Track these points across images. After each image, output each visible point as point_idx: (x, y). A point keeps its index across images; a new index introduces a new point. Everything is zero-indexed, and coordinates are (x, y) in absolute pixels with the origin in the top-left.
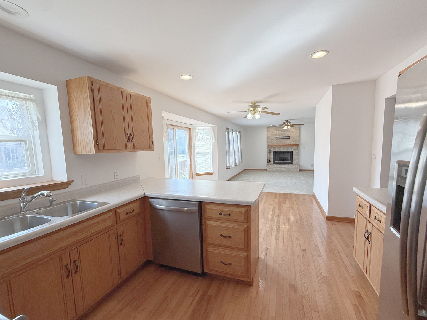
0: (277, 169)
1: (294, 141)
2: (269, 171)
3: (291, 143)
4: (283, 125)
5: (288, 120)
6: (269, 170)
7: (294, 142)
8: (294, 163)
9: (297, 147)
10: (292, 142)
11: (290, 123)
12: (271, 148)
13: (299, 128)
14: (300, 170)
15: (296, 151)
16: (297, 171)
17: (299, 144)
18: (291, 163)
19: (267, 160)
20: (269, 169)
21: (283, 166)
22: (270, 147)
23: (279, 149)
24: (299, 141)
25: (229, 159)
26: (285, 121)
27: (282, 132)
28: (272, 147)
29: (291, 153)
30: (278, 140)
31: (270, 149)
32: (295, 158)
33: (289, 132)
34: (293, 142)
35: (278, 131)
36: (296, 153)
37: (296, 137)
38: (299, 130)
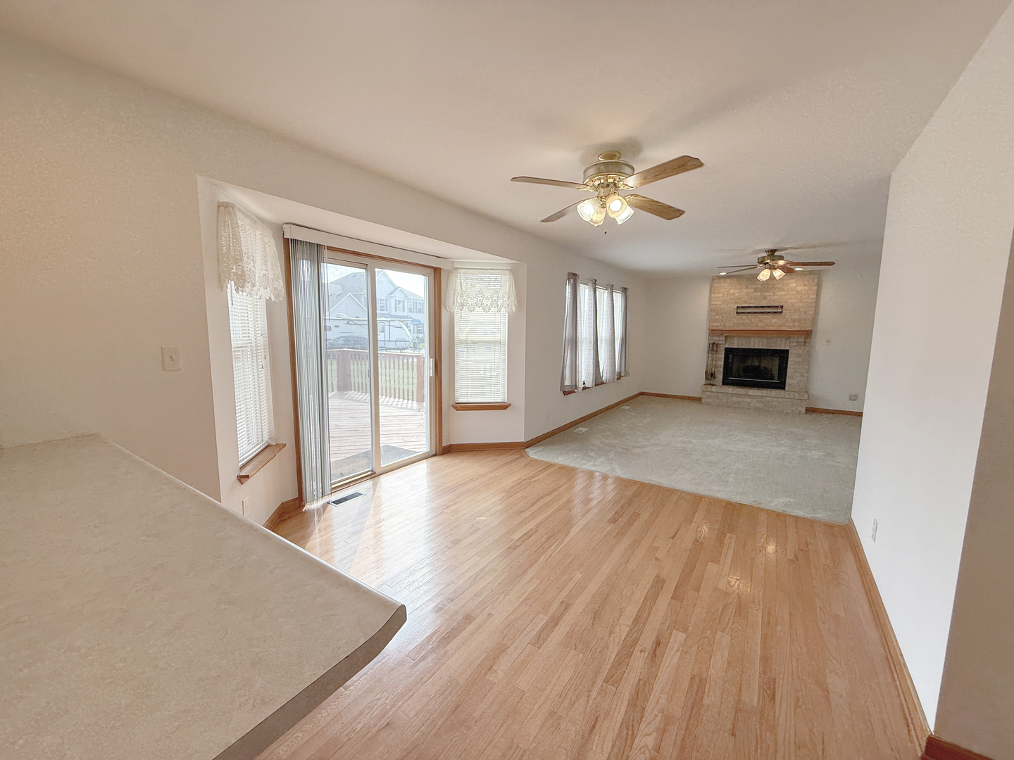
0: (734, 399)
1: (794, 321)
2: (708, 404)
3: (784, 325)
4: (755, 267)
5: (773, 251)
6: (709, 400)
7: (796, 324)
8: (790, 385)
9: (805, 338)
10: (787, 324)
11: (781, 258)
12: (720, 340)
13: (816, 280)
14: (810, 410)
15: (800, 352)
16: (800, 413)
17: (811, 331)
18: (781, 386)
19: (706, 372)
20: (709, 397)
21: (753, 392)
22: (715, 336)
23: (744, 343)
24: (814, 321)
25: (572, 364)
26: (765, 254)
27: (759, 294)
28: (722, 334)
29: (783, 355)
30: (744, 317)
31: (717, 342)
32: (796, 371)
33: (780, 293)
34: (791, 324)
35: (745, 290)
36: (800, 356)
37: (802, 310)
38: (816, 288)
